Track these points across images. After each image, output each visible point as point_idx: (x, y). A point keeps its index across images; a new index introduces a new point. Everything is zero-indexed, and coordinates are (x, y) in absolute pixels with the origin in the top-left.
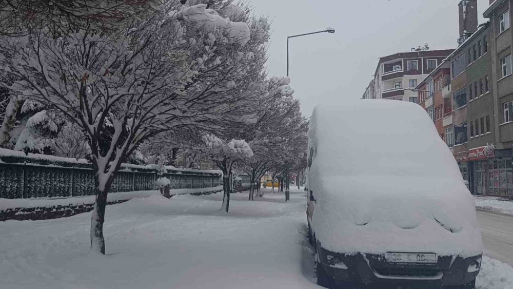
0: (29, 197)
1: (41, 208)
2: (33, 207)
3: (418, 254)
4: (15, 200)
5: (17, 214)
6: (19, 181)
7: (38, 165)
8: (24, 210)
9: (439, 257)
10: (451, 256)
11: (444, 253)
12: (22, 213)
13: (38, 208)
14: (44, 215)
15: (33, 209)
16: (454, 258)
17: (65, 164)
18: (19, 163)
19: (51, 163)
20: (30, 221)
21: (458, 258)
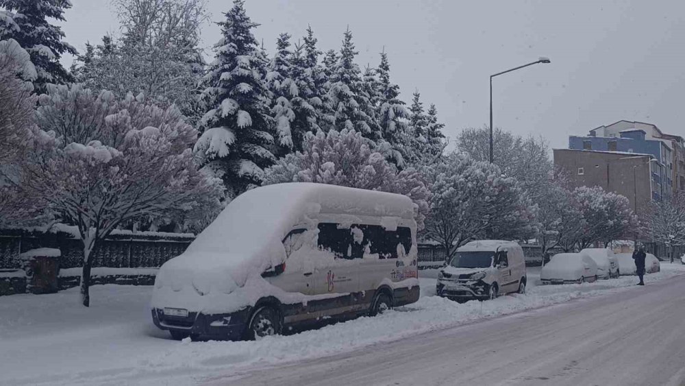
0: (136, 267)
1: (145, 276)
2: (135, 274)
3: (179, 310)
4: (121, 269)
5: (117, 279)
6: (125, 254)
7: (146, 240)
8: (125, 277)
9: (189, 313)
10: (196, 313)
11: (192, 310)
12: (123, 279)
13: (141, 275)
14: (149, 282)
15: (137, 276)
16: (198, 314)
17: (179, 239)
18: (124, 240)
19: (164, 238)
20: (132, 286)
21: (201, 314)
